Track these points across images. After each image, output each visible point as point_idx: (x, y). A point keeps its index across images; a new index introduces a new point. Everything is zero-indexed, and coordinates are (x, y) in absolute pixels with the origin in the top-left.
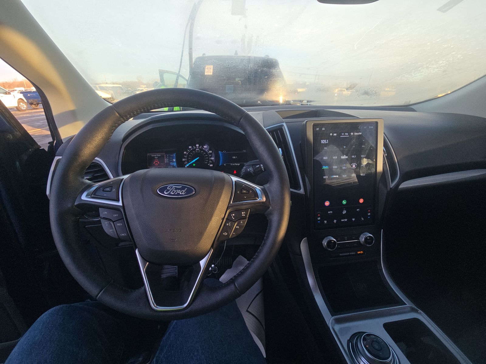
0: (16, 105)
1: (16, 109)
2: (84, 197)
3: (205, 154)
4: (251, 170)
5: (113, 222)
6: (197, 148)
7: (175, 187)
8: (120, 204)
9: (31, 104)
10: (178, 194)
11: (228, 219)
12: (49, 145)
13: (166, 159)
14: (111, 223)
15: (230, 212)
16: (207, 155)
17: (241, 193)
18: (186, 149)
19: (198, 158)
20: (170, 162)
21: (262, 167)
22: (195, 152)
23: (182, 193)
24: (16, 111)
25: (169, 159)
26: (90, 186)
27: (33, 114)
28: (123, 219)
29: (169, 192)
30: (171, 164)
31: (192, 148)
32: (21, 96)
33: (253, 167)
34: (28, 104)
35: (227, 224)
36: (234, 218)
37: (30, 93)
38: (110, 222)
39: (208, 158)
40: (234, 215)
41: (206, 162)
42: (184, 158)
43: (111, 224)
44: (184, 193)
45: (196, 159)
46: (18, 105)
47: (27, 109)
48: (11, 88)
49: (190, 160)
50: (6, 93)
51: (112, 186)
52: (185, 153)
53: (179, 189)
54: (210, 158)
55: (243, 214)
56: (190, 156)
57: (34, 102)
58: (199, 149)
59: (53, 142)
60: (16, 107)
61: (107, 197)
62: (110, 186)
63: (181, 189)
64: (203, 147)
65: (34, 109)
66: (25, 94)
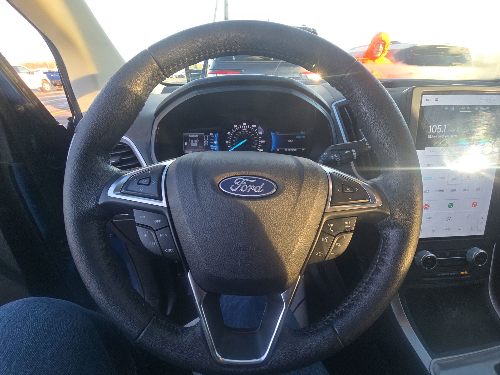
0: (41, 86)
1: (40, 90)
2: (111, 193)
3: (253, 136)
4: (336, 158)
5: (155, 231)
6: (244, 128)
7: (246, 181)
8: (164, 204)
9: (55, 85)
10: (252, 192)
11: (324, 232)
12: (69, 121)
13: (206, 141)
14: (152, 232)
15: (327, 220)
16: (256, 137)
17: (343, 191)
18: (231, 128)
19: (246, 140)
20: (210, 144)
21: (355, 154)
22: (242, 133)
23: (257, 189)
24: (40, 92)
25: (209, 141)
26: (118, 177)
27: (57, 95)
28: (168, 228)
29: (237, 189)
30: (212, 147)
31: (237, 127)
32: (45, 77)
33: (339, 154)
34: (52, 85)
35: (323, 240)
36: (332, 231)
37: (53, 73)
38: (150, 231)
39: (257, 141)
40: (332, 225)
41: (254, 145)
42: (228, 140)
43: (151, 234)
44: (260, 190)
45: (243, 142)
46: (43, 86)
47: (51, 90)
48: (35, 68)
49: (235, 142)
50: (29, 73)
51: (151, 177)
52: (229, 133)
53: (252, 184)
54: (260, 141)
55: (347, 225)
56: (235, 137)
57: (58, 83)
58: (246, 129)
59: (73, 118)
60: (41, 88)
61: (143, 193)
62: (147, 176)
63: (255, 184)
64: (252, 127)
65: (58, 90)
66: (49, 74)
